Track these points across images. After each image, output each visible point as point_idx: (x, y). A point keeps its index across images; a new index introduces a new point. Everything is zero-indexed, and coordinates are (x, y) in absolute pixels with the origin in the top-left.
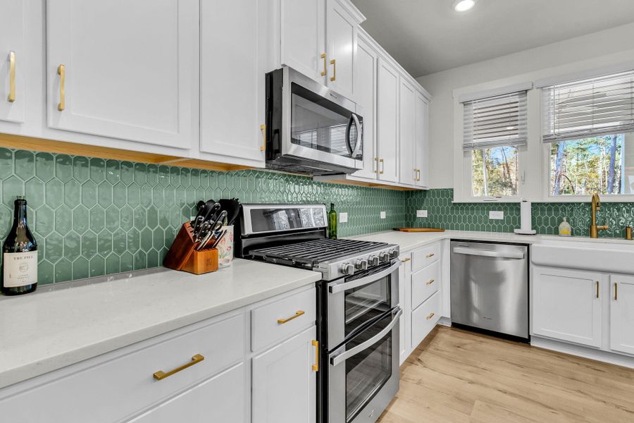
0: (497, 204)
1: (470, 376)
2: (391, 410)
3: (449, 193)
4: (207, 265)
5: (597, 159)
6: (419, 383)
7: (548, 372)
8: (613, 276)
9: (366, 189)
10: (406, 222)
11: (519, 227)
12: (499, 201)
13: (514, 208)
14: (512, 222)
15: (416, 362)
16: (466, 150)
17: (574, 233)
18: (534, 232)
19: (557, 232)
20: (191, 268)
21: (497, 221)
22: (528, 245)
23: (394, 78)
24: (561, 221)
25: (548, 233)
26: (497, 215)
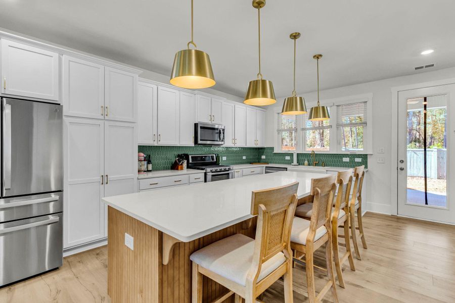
3: (272, 149)
4: (181, 169)
11: (293, 163)
12: (288, 152)
17: (309, 165)
19: (304, 165)
20: (177, 169)
21: (288, 160)
22: (287, 168)
23: (243, 109)
24: (305, 160)
25: (302, 165)
26: (288, 158)
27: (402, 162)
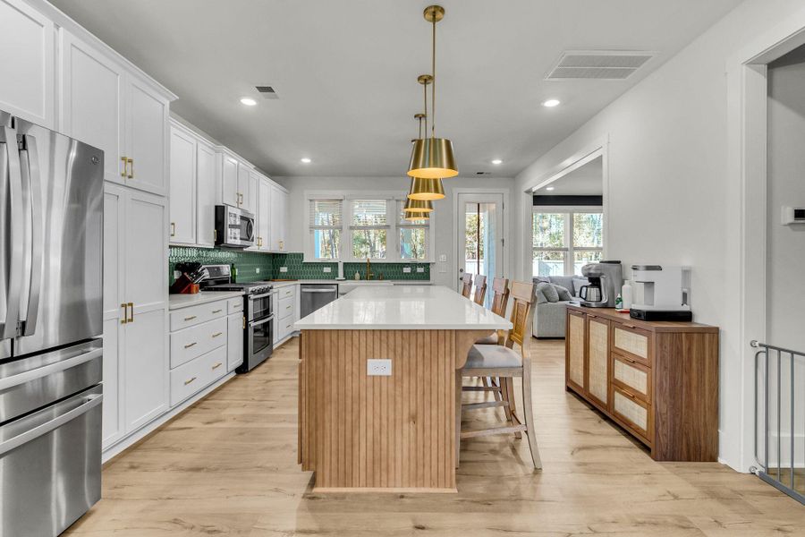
0: (327, 263)
3: (301, 256)
10: (274, 275)
11: (337, 276)
12: (328, 261)
13: (335, 265)
14: (334, 275)
16: (311, 229)
17: (361, 279)
18: (345, 278)
19: (354, 279)
20: (189, 291)
21: (327, 273)
22: (337, 284)
23: (267, 187)
24: (356, 273)
25: (350, 279)
26: (327, 270)
27: (462, 270)
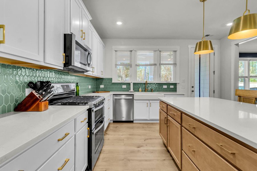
0: (124, 83)
1: (121, 134)
2: (103, 149)
3: (111, 79)
4: (45, 107)
5: (142, 70)
6: (109, 139)
7: (138, 128)
8: (150, 101)
9: (85, 77)
10: (96, 89)
11: (130, 90)
12: (125, 82)
13: (129, 84)
14: (128, 89)
15: (106, 134)
16: (116, 66)
17: (142, 91)
18: (134, 91)
19: (138, 91)
20: (38, 109)
22: (133, 95)
23: (96, 39)
25: (137, 91)
26: (124, 86)
27: (193, 87)
